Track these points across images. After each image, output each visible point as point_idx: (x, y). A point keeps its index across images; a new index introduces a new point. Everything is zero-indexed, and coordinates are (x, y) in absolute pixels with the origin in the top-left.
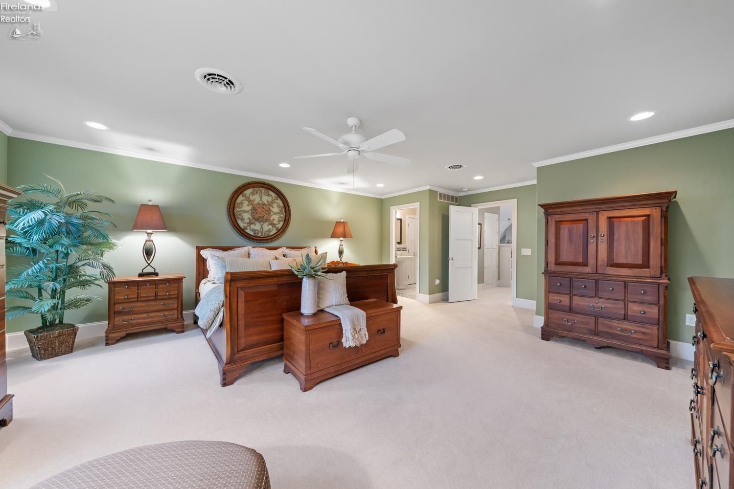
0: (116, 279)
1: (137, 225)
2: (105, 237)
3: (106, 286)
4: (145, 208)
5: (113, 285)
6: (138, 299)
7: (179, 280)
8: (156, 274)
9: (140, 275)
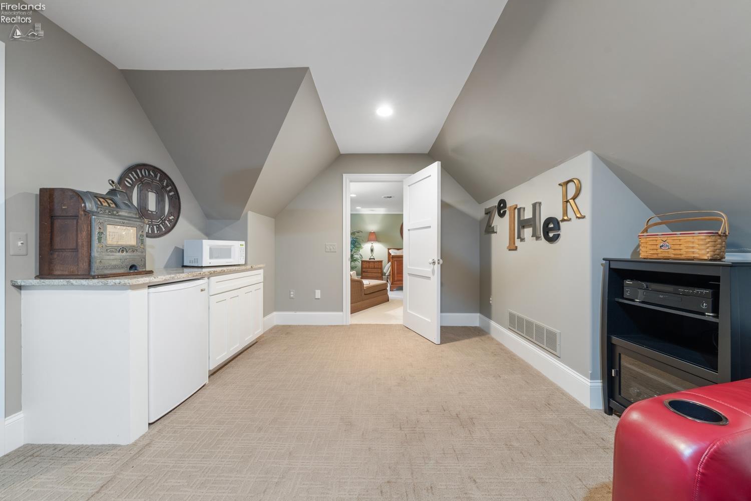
0: (363, 260)
1: (369, 240)
2: (360, 245)
3: (361, 262)
4: (371, 234)
5: (362, 261)
6: (369, 268)
7: (381, 262)
8: (374, 259)
9: (370, 259)
